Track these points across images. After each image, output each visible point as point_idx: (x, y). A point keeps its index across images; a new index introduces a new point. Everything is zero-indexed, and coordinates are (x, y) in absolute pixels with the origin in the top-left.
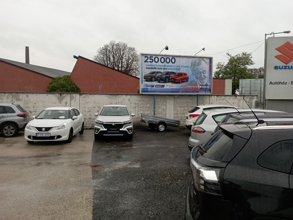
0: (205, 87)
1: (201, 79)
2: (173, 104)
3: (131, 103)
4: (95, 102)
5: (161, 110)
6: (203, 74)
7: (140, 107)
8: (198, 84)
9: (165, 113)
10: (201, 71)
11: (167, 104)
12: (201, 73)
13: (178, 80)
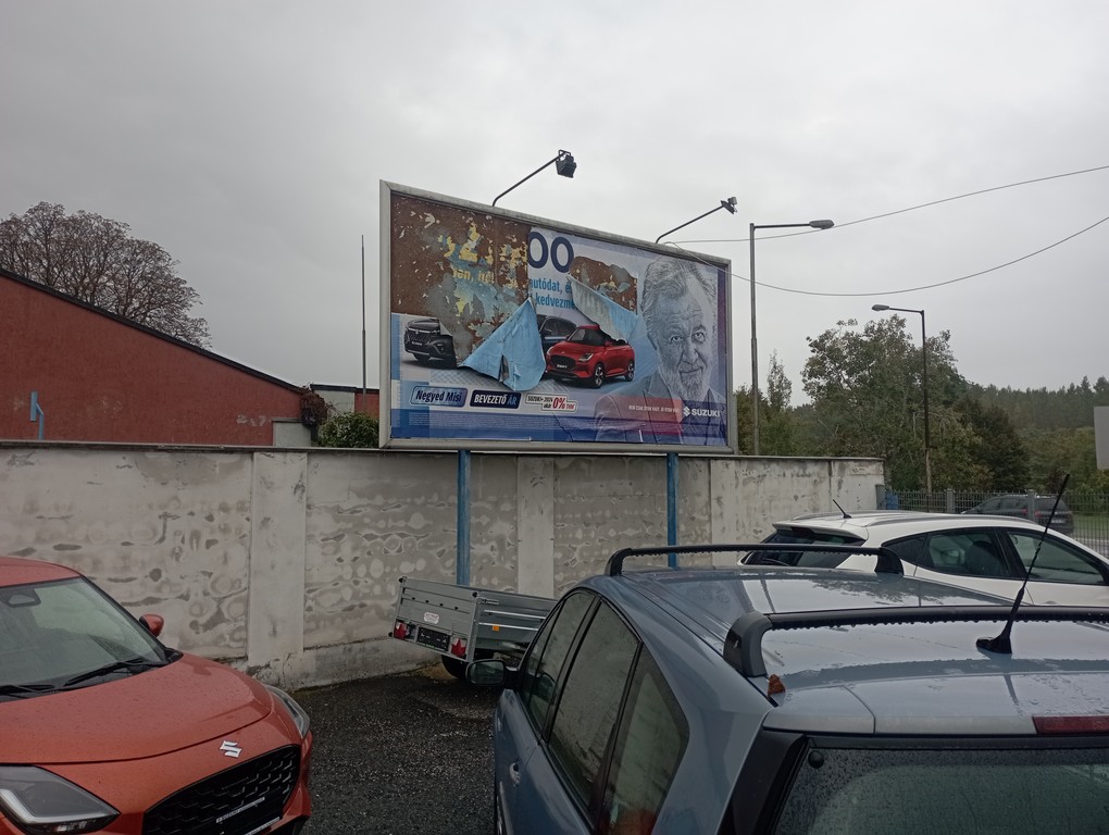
0: (704, 413)
1: (688, 370)
2: (552, 506)
3: (309, 507)
4: (32, 508)
5: (486, 549)
6: (692, 346)
7: (368, 531)
8: (676, 398)
9: (508, 566)
10: (684, 325)
11: (521, 506)
12: (685, 339)
13: (584, 368)
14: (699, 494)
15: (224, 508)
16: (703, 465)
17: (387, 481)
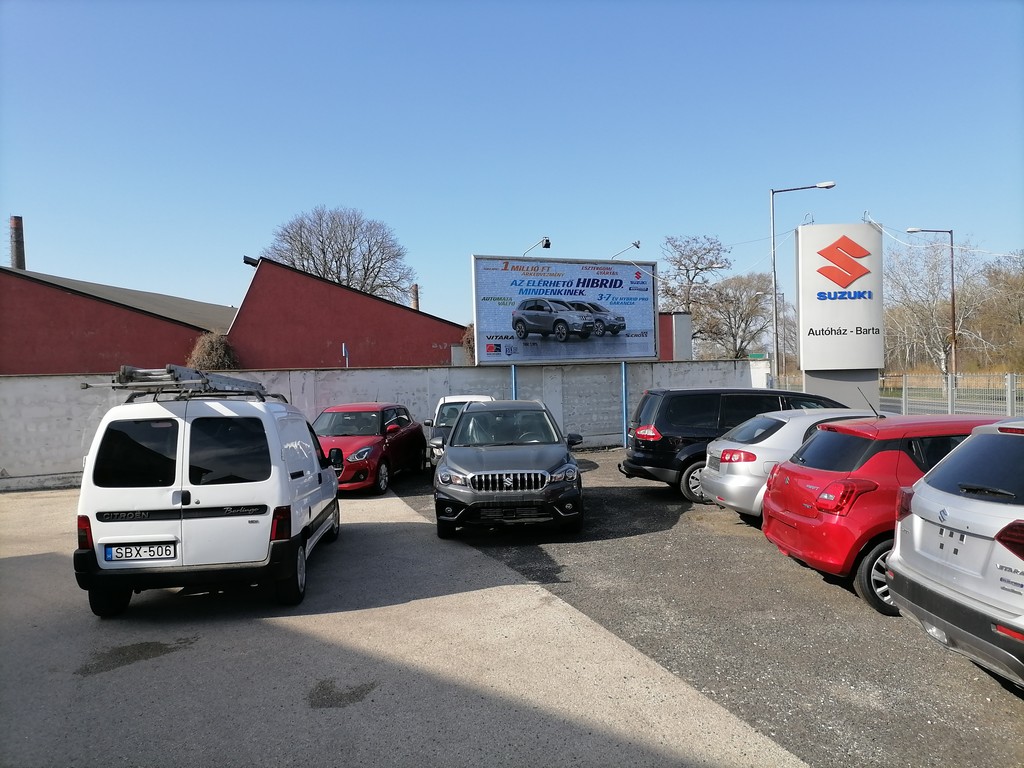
2: (561, 388)
3: (450, 390)
11: (545, 388)
14: (646, 381)
15: (418, 391)
16: (648, 366)
17: (482, 379)
